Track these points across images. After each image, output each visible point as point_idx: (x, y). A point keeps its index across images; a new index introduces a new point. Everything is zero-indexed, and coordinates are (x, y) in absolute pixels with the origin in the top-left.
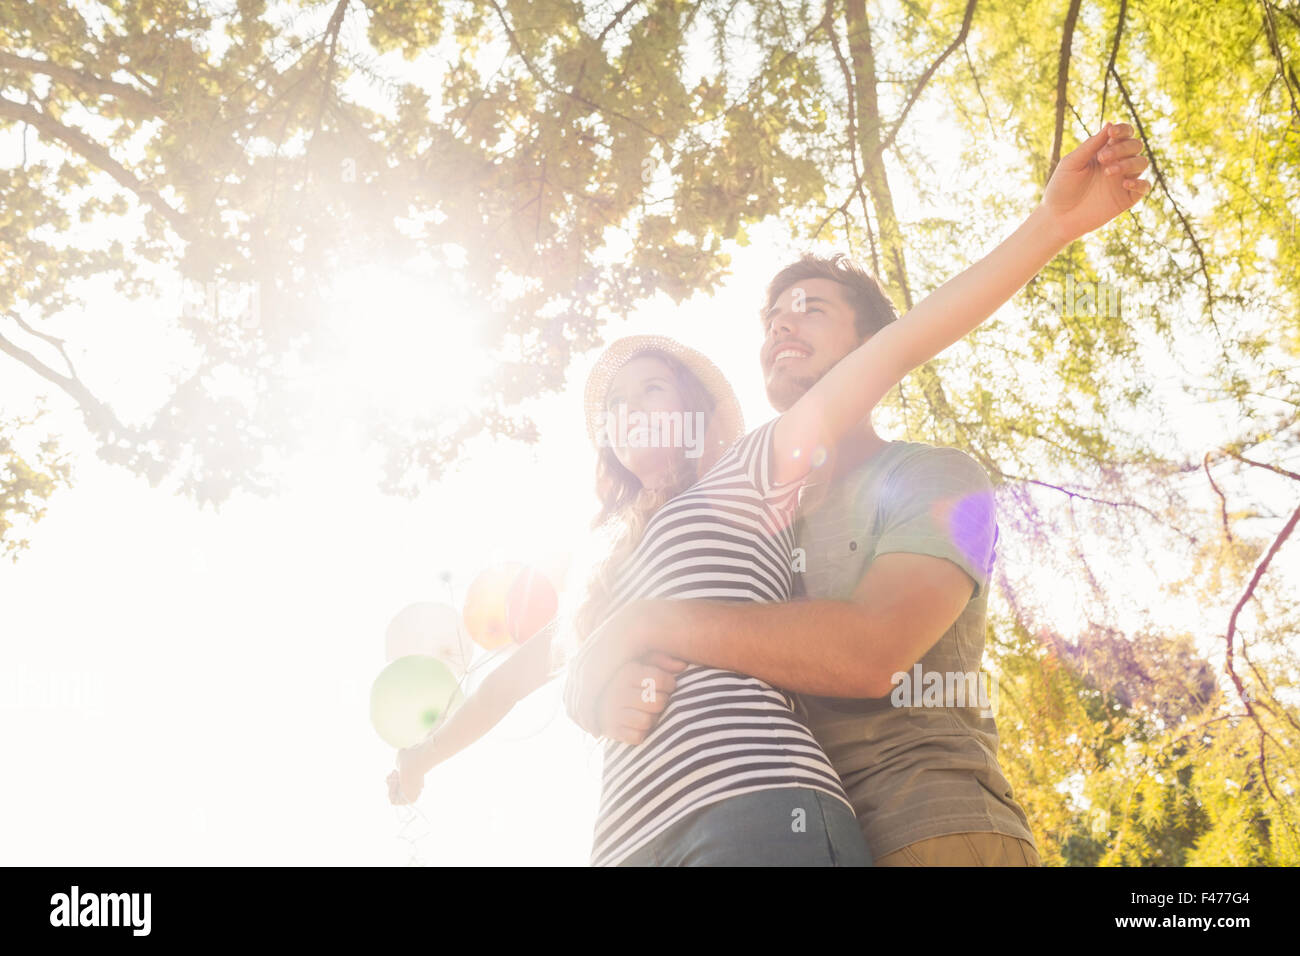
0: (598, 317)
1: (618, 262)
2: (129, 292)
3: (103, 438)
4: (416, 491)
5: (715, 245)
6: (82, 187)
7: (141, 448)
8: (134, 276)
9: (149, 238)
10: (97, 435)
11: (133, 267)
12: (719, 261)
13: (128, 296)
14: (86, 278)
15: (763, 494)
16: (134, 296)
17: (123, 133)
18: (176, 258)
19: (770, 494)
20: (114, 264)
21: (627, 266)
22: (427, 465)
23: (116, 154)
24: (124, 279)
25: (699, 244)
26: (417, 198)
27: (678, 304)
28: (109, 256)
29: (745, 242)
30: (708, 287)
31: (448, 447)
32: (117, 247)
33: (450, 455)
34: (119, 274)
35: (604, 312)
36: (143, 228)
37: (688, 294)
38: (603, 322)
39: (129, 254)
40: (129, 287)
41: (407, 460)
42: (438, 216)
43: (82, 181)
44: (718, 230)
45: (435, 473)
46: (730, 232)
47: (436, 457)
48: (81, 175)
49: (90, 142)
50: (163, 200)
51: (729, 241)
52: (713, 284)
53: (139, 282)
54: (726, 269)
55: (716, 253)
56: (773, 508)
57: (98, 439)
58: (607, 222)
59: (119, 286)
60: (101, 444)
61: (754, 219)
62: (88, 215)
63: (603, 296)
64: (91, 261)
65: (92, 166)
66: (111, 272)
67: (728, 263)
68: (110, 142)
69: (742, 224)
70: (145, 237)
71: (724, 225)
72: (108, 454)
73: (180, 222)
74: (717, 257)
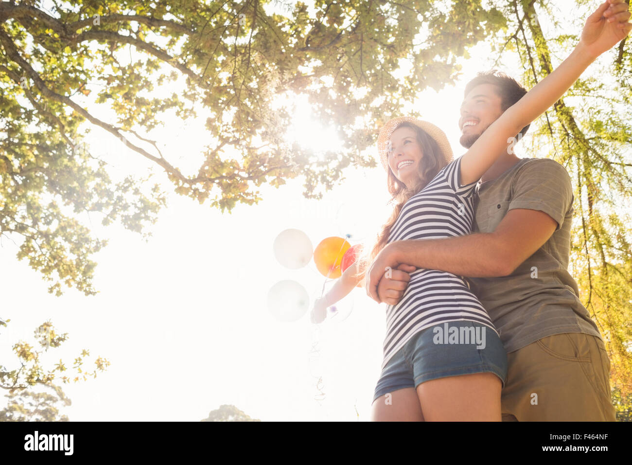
0: (400, 104)
1: (407, 76)
2: (182, 116)
3: (177, 183)
4: (321, 196)
5: (454, 60)
6: (157, 70)
7: (194, 187)
8: (184, 108)
9: (189, 89)
10: (175, 182)
11: (183, 104)
12: (456, 68)
13: (182, 118)
14: (163, 111)
15: (455, 191)
16: (185, 117)
17: (172, 42)
18: (201, 98)
19: (458, 190)
20: (175, 104)
21: (411, 77)
22: (325, 183)
23: (170, 53)
24: (180, 110)
25: (445, 62)
26: (308, 56)
27: (437, 92)
28: (172, 100)
29: (468, 57)
30: (451, 82)
31: (334, 173)
32: (175, 96)
33: (336, 177)
34: (177, 108)
35: (402, 101)
36: (186, 85)
37: (442, 87)
38: (402, 106)
39: (181, 99)
40: (182, 113)
41: (315, 181)
42: (319, 63)
43: (156, 67)
44: (455, 53)
45: (329, 187)
46: (460, 53)
47: (328, 178)
48: (156, 64)
49: (158, 49)
50: (192, 72)
51: (460, 57)
52: (454, 80)
53: (186, 111)
54: (460, 72)
55: (454, 64)
56: (460, 197)
57: (175, 184)
58: (399, 56)
59: (178, 113)
60: (176, 187)
61: (471, 45)
62: (161, 83)
63: (401, 93)
64: (165, 104)
65: (160, 60)
66: (174, 107)
67: (461, 69)
68: (166, 48)
69: (466, 47)
70: (187, 90)
71: (457, 50)
72: (180, 190)
73: (200, 81)
74: (455, 66)
